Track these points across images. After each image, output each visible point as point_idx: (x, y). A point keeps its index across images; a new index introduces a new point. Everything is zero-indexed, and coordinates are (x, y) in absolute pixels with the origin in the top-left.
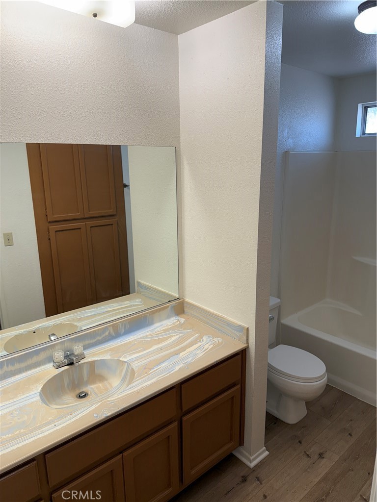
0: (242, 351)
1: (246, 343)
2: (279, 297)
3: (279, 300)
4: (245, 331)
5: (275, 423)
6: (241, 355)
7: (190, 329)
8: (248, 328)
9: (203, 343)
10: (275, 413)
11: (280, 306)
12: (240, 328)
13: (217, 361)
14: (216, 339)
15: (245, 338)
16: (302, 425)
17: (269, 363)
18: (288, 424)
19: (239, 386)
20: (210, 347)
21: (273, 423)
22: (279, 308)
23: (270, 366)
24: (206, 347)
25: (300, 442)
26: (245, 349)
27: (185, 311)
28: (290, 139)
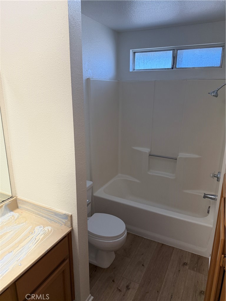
0: (68, 234)
1: (70, 227)
2: (91, 180)
3: (91, 183)
4: (69, 218)
5: (96, 271)
6: (68, 238)
7: (23, 223)
8: (72, 215)
9: (34, 235)
10: (95, 263)
11: (92, 187)
12: (66, 216)
13: (47, 251)
14: (46, 229)
15: (69, 223)
16: (113, 267)
17: (88, 231)
18: (104, 269)
19: (67, 261)
20: (41, 237)
21: (94, 271)
22: (92, 188)
23: (89, 232)
24: (37, 238)
25: (113, 281)
26: (71, 231)
27: (19, 206)
28: (89, 70)
